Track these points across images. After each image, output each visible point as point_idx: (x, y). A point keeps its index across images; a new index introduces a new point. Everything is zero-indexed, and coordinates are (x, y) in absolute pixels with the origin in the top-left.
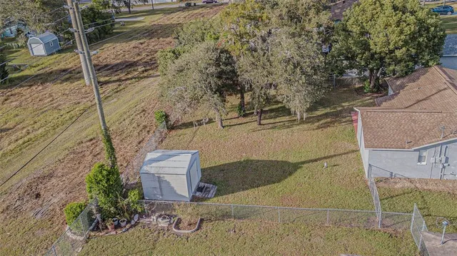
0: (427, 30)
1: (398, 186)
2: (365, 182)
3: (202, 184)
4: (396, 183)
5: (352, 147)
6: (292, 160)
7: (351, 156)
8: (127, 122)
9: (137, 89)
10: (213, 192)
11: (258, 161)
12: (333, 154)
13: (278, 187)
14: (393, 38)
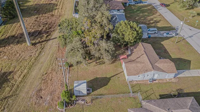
0: (139, 34)
1: (134, 83)
2: (127, 82)
3: (88, 88)
4: (133, 82)
5: (122, 71)
6: (108, 76)
7: (122, 73)
8: (54, 65)
9: (49, 47)
10: (91, 90)
11: (99, 78)
12: (117, 73)
13: (107, 87)
14: (131, 38)
